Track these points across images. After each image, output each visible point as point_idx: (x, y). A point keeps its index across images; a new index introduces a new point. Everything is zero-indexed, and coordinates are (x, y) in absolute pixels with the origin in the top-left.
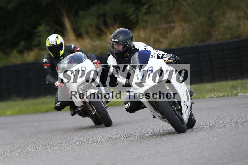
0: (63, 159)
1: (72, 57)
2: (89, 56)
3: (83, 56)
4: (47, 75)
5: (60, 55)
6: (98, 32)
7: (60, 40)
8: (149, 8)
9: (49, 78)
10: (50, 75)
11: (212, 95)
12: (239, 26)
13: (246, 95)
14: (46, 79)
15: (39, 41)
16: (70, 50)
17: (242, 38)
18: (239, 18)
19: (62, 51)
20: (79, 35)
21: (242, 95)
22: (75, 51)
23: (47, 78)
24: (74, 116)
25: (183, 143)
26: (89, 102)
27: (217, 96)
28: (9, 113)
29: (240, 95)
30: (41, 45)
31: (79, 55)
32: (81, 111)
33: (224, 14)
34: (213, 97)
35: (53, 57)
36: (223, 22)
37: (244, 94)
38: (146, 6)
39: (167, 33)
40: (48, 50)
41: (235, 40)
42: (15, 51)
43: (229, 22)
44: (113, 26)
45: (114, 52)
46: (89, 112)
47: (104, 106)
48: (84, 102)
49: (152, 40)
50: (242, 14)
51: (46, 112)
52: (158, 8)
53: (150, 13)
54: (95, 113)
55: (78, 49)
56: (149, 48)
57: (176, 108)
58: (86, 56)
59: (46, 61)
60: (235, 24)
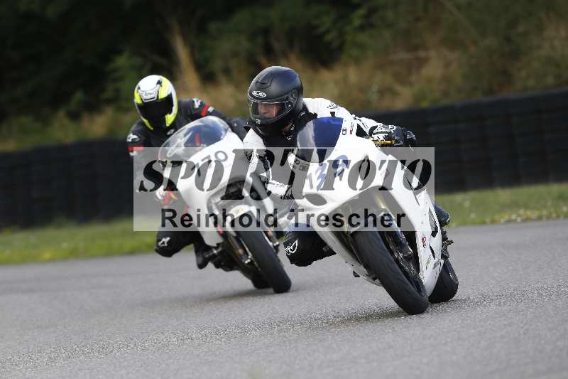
0: (171, 361)
1: (196, 129)
2: (235, 125)
3: (222, 125)
5: (168, 125)
7: (167, 88)
8: (368, 16)
11: (514, 217)
15: (117, 91)
16: (191, 112)
19: (172, 114)
20: (208, 78)
22: (202, 115)
24: (203, 270)
26: (235, 235)
27: (524, 217)
28: (47, 255)
30: (122, 100)
31: (211, 125)
32: (219, 257)
33: (540, 29)
34: (515, 221)
35: (149, 129)
36: (538, 47)
38: (361, 12)
39: (410, 73)
40: (138, 111)
42: (61, 114)
43: (553, 48)
45: (258, 121)
46: (236, 260)
47: (271, 244)
48: (225, 235)
49: (375, 88)
51: (133, 252)
52: (390, 15)
53: (371, 26)
54: (249, 261)
55: (211, 109)
56: (342, 113)
57: (401, 255)
58: (227, 126)
59: (135, 139)
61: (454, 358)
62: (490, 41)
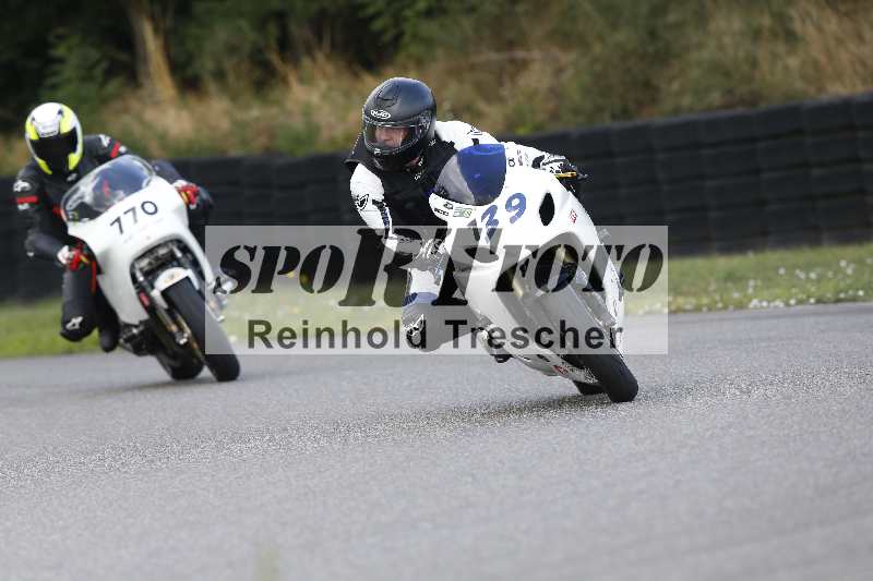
4: (30, 231)
5: (70, 168)
6: (258, 73)
9: (36, 241)
10: (37, 229)
12: (754, 64)
13: (776, 307)
14: (27, 242)
16: (99, 152)
17: (763, 106)
18: (756, 35)
19: (77, 153)
21: (762, 307)
22: (112, 156)
23: (30, 238)
25: (554, 473)
26: (166, 307)
29: (755, 308)
32: (139, 339)
33: (702, 18)
35: (45, 174)
36: (700, 46)
37: (769, 302)
39: (501, 84)
40: (31, 149)
41: (740, 110)
43: (721, 48)
44: (309, 52)
45: (378, 152)
50: (766, 21)
55: (121, 148)
59: (25, 188)
60: (741, 54)
62: (625, 36)
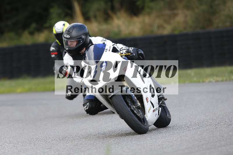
27: (216, 80)
28: (19, 90)
34: (212, 82)
35: (59, 45)
36: (224, 10)
40: (55, 37)
45: (67, 49)
49: (156, 25)
59: (53, 49)
61: (187, 138)
62: (204, 7)
